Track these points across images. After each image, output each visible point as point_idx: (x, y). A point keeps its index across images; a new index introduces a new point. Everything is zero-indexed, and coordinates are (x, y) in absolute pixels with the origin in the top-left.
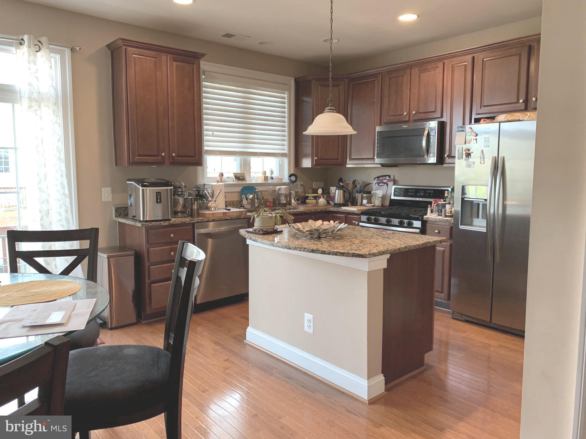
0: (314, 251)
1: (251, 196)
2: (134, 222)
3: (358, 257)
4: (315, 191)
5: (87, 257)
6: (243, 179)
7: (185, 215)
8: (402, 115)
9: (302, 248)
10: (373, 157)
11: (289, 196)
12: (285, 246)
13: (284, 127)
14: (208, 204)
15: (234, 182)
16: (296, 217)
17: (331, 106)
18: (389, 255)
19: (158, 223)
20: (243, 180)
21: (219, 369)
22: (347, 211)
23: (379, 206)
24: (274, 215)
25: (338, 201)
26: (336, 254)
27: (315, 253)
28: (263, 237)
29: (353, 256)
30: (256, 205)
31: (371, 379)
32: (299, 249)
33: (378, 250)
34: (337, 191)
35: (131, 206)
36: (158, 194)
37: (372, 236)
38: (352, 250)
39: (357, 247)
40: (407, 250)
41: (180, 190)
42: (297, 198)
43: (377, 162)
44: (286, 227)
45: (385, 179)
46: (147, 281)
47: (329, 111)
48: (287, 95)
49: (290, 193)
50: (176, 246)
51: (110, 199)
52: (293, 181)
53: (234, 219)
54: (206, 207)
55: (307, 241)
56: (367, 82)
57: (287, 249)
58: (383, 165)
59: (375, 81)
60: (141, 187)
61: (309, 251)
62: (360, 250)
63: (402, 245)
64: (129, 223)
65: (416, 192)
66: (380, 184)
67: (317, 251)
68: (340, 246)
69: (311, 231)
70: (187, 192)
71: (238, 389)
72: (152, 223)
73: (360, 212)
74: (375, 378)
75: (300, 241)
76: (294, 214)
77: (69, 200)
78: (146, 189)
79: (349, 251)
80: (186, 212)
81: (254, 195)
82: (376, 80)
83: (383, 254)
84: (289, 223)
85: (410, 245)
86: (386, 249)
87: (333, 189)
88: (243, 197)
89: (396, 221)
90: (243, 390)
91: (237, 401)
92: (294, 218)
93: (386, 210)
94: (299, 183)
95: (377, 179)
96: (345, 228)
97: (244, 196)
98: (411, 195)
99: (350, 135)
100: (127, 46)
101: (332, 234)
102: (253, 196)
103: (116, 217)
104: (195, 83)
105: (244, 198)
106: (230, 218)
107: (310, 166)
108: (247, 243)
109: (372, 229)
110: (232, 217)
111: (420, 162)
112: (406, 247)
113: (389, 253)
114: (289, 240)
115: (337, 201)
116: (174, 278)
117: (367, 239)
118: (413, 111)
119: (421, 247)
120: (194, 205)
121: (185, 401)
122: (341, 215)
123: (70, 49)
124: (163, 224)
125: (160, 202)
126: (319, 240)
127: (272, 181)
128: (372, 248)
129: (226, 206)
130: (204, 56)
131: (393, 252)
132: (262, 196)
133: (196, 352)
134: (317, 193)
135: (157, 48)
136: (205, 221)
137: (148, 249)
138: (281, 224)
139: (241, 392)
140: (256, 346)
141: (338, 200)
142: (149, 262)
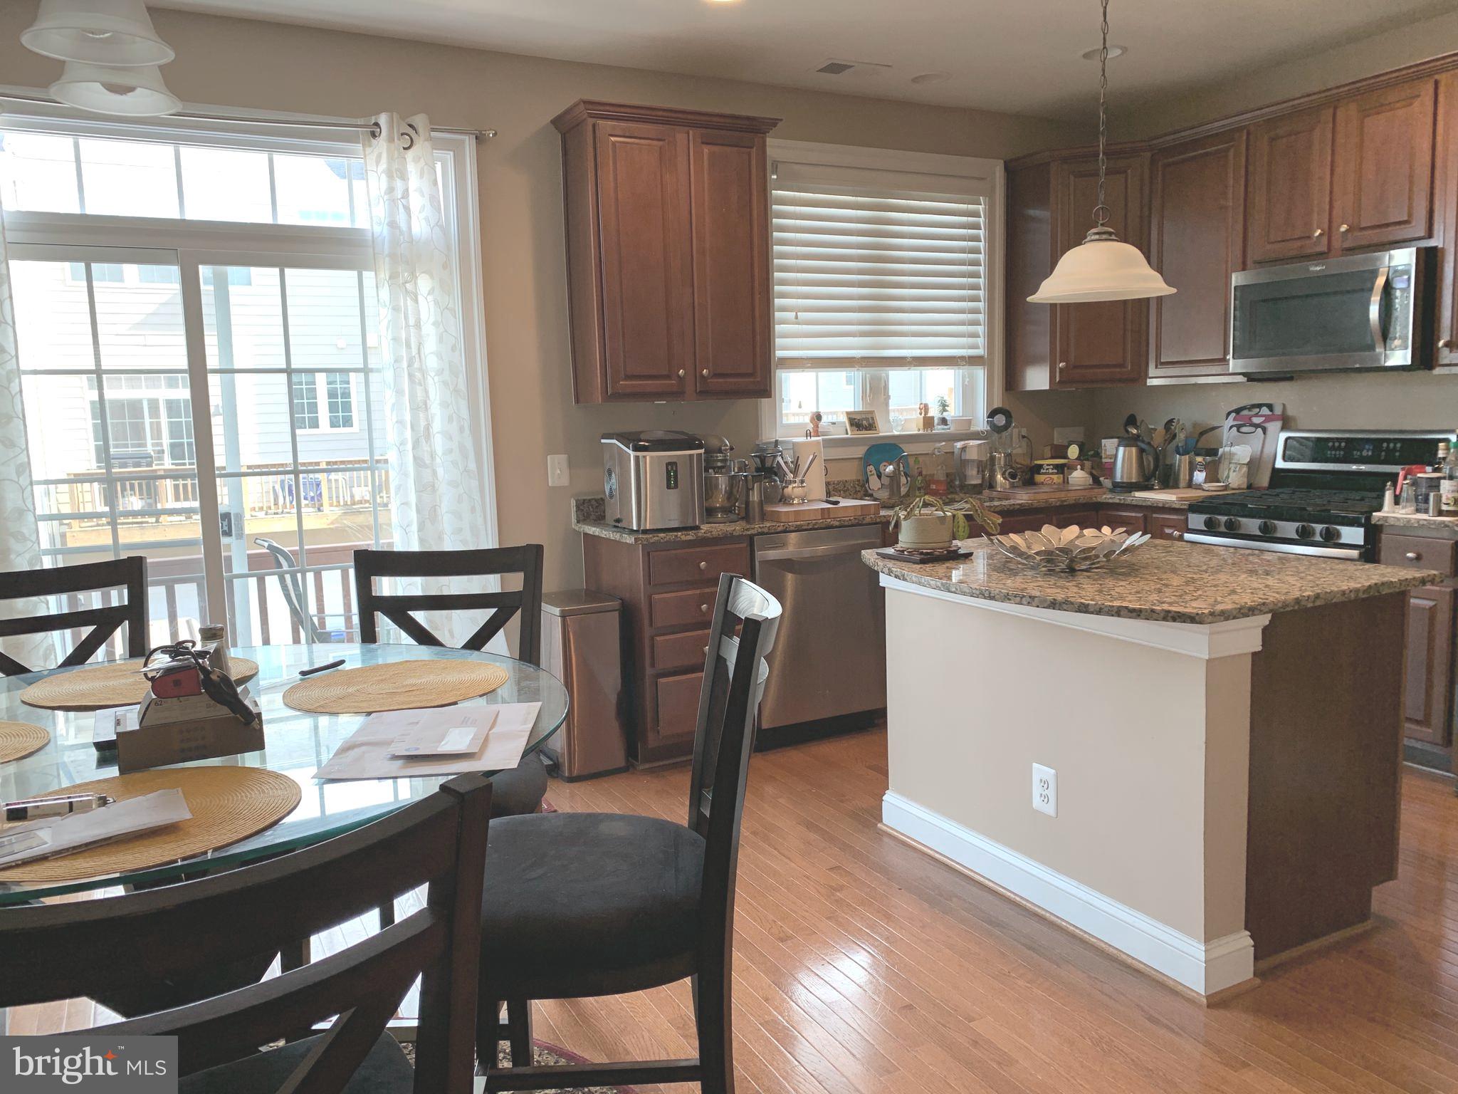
0: (1057, 605)
1: (890, 468)
2: (618, 534)
3: (1181, 622)
4: (1060, 452)
5: (519, 612)
6: (871, 426)
7: (733, 517)
8: (1309, 237)
9: (1024, 596)
10: (1222, 357)
11: (988, 466)
12: (978, 593)
13: (976, 287)
14: (786, 489)
15: (847, 434)
16: (1007, 519)
17: (1102, 225)
18: (1269, 616)
19: (671, 536)
20: (870, 430)
21: (816, 889)
22: (1149, 504)
23: (1239, 489)
24: (949, 514)
25: (1125, 476)
26: (1118, 612)
27: (1059, 610)
28: (921, 568)
29: (1165, 619)
30: (904, 490)
31: (1215, 942)
32: (1018, 599)
33: (1237, 604)
34: (1121, 449)
35: (611, 496)
36: (671, 467)
37: (1221, 566)
38: (1163, 603)
39: (1177, 594)
40: (1318, 603)
41: (720, 456)
42: (1011, 470)
43: (1233, 368)
44: (980, 546)
45: (1257, 415)
46: (649, 671)
47: (1097, 237)
48: (985, 205)
49: (992, 459)
50: (712, 589)
51: (565, 481)
52: (999, 427)
53: (849, 526)
54: (779, 497)
55: (1039, 579)
56: (1207, 154)
57: (985, 598)
58: (1251, 377)
59: (1227, 150)
60: (633, 451)
61: (1045, 606)
62: (1186, 602)
63: (1306, 590)
64: (608, 536)
65: (1349, 448)
66: (1244, 429)
67: (1064, 605)
68: (1128, 592)
69: (1048, 553)
70: (736, 461)
71: (863, 941)
72: (658, 536)
73: (1185, 505)
74: (1224, 940)
75: (1019, 579)
76: (1004, 513)
77: (477, 483)
78: (645, 457)
79: (1154, 604)
80: (735, 509)
81: (898, 465)
82: (1232, 146)
83: (1251, 613)
84: (989, 535)
85: (1329, 591)
86: (1260, 600)
87: (1109, 445)
88: (871, 472)
89: (1289, 528)
90: (876, 943)
91: (863, 968)
92: (1001, 520)
93: (1261, 497)
94: (1016, 431)
95: (1233, 415)
96: (1144, 547)
97: (871, 468)
98: (1335, 455)
99: (1158, 297)
100: (597, 118)
101: (1108, 561)
102: (894, 468)
103: (578, 522)
104: (755, 193)
105: (873, 474)
106: (837, 524)
107: (1045, 386)
108: (881, 584)
109: (1222, 548)
110: (844, 521)
111: (1360, 364)
112: (1317, 596)
113: (1267, 610)
114: (989, 576)
115: (1122, 477)
116: (709, 664)
117: (1205, 576)
118: (1343, 224)
119: (1362, 596)
120: (753, 494)
121: (738, 958)
122: (1133, 514)
123: (474, 136)
124: (682, 537)
125: (676, 486)
126: (1072, 576)
127: (943, 429)
128: (1219, 599)
129: (829, 494)
130: (775, 125)
131: (1280, 608)
132: (918, 468)
133: (761, 843)
134: (1065, 457)
135: (668, 117)
136: (779, 529)
137: (650, 597)
138: (968, 538)
139: (872, 948)
140: (909, 840)
141: (1122, 471)
142: (651, 625)
